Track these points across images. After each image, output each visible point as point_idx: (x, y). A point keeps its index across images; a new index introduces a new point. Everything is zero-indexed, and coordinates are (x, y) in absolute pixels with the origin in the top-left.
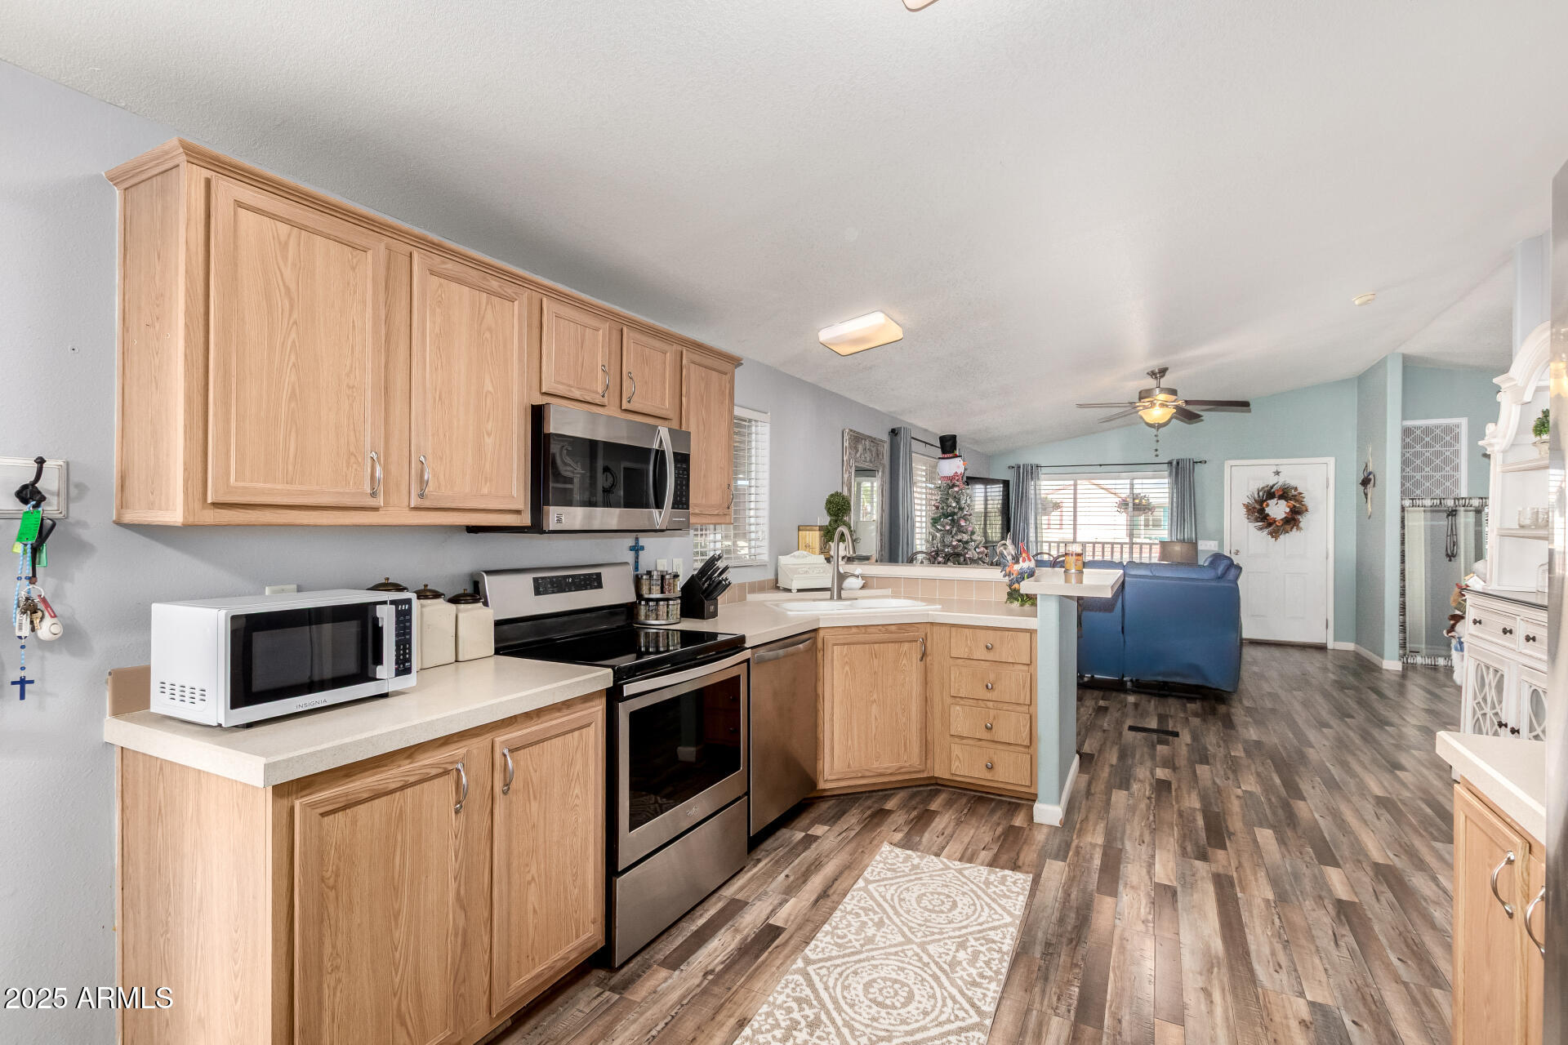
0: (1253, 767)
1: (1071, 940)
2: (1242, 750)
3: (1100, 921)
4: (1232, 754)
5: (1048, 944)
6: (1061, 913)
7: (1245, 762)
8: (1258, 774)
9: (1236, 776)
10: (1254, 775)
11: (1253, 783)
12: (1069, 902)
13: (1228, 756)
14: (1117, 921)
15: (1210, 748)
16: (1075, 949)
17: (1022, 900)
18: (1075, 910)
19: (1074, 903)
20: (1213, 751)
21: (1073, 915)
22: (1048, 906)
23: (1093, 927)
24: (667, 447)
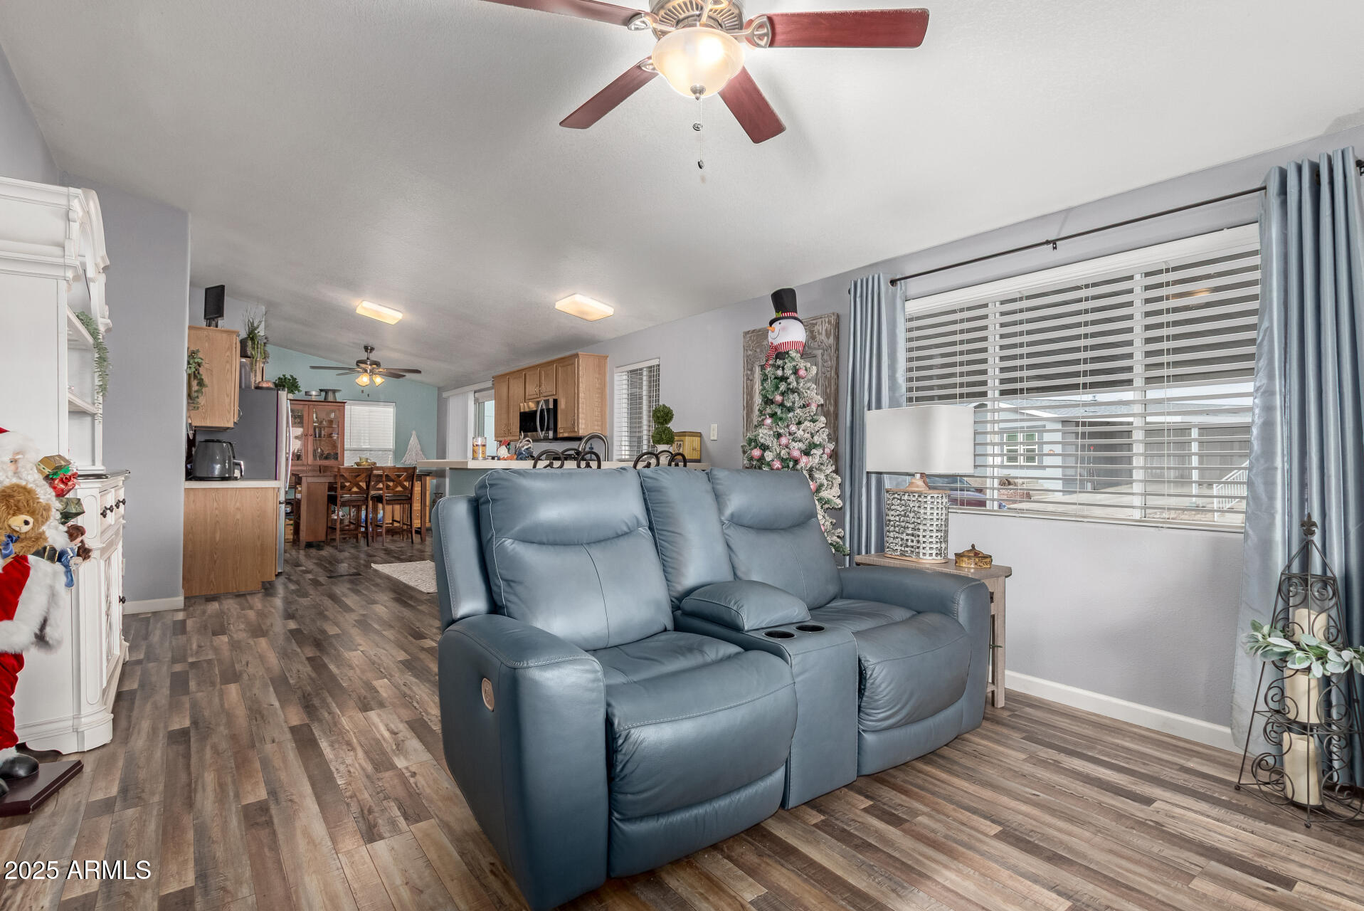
0: (358, 671)
2: (379, 689)
4: (386, 680)
7: (369, 675)
8: (351, 667)
9: (370, 660)
10: (354, 665)
11: (353, 659)
13: (390, 677)
15: (414, 680)
20: (406, 676)
24: (544, 407)
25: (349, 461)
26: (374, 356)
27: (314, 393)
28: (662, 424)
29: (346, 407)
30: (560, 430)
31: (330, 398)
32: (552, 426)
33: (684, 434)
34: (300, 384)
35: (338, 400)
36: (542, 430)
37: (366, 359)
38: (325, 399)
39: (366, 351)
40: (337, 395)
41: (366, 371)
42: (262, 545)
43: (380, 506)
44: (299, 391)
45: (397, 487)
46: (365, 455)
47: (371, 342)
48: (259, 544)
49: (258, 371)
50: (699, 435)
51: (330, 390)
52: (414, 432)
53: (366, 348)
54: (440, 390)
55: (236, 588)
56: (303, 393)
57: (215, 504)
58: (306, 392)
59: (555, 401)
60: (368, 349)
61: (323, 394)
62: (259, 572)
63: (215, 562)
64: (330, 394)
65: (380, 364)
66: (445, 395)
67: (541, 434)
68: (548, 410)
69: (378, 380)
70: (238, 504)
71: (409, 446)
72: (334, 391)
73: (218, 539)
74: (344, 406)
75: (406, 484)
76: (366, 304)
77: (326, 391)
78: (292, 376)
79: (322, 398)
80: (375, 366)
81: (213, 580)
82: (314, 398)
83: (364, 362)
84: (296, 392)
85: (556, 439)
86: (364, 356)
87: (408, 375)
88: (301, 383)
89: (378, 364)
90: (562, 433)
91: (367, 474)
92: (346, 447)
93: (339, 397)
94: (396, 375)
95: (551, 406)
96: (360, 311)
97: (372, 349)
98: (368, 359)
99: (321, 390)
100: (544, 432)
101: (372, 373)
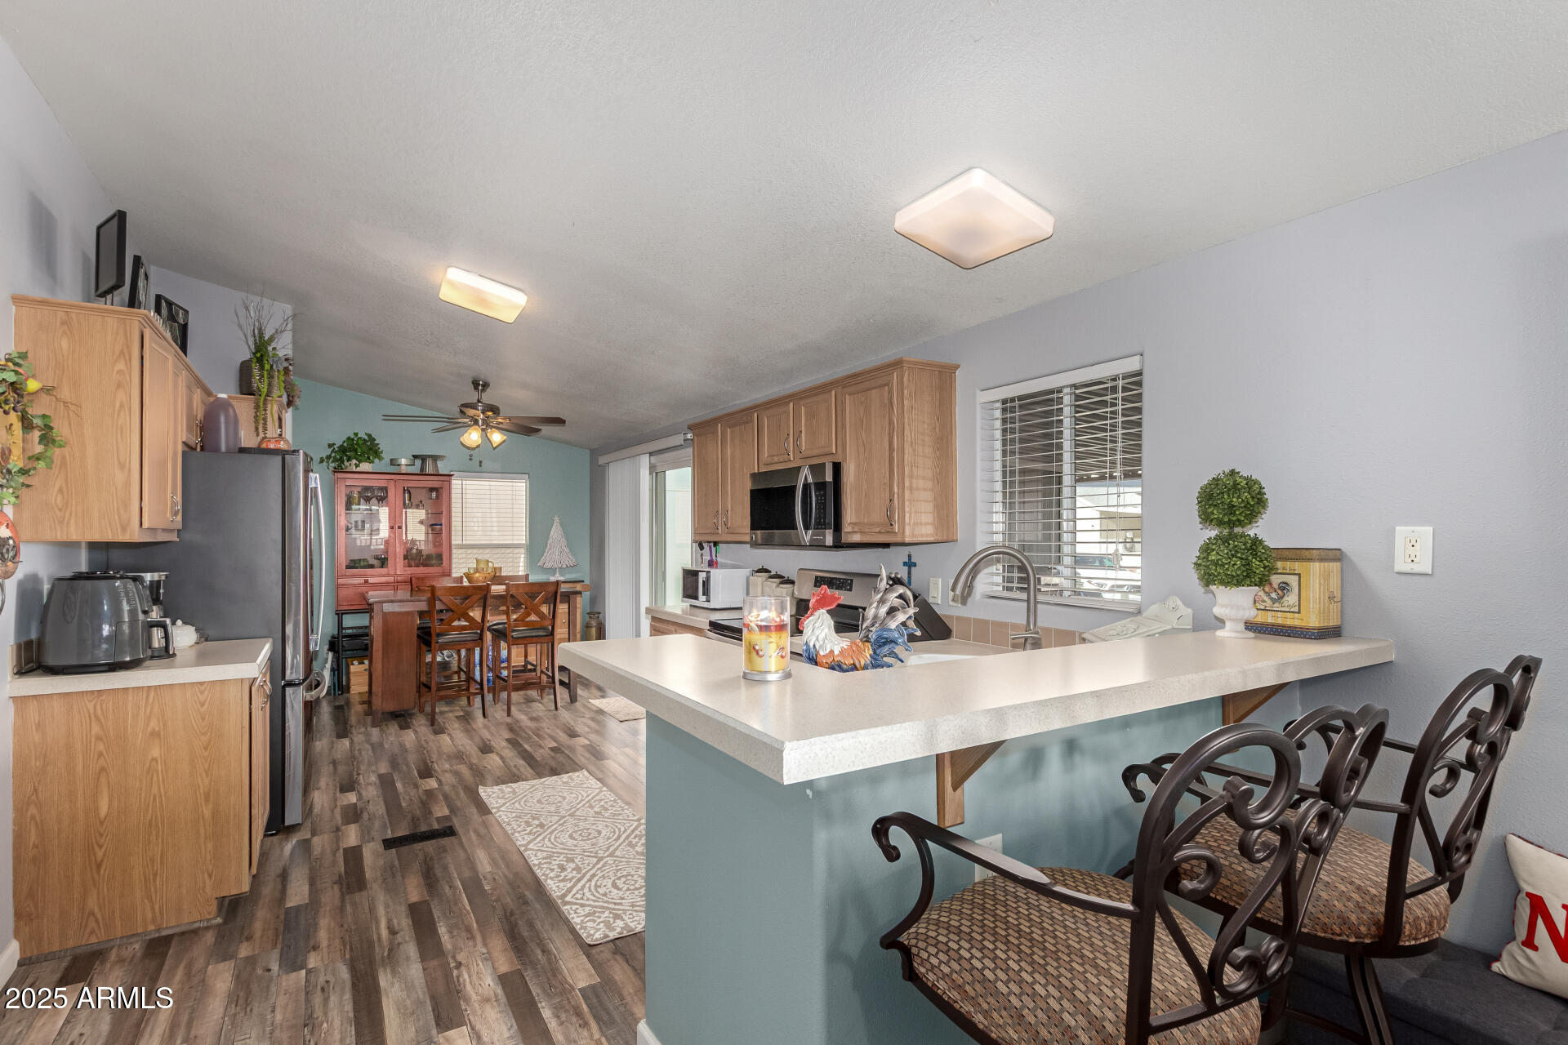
1: (512, 914)
3: (500, 942)
5: (526, 903)
6: (536, 931)
12: (538, 944)
14: (485, 951)
16: (505, 910)
17: (576, 920)
18: (527, 940)
19: (533, 945)
21: (526, 934)
22: (552, 930)
23: (502, 934)
24: (810, 480)
25: (461, 566)
26: (488, 397)
27: (403, 461)
28: (1231, 524)
29: (454, 482)
30: (846, 528)
31: (429, 469)
32: (831, 518)
33: (1300, 555)
34: (382, 447)
35: (441, 473)
36: (807, 528)
37: (475, 401)
38: (422, 469)
39: (476, 388)
40: (440, 464)
41: (476, 422)
42: (215, 814)
43: (503, 644)
44: (380, 459)
45: (529, 615)
46: (485, 555)
47: (485, 372)
48: (207, 812)
49: (269, 419)
50: (1334, 555)
51: (429, 456)
52: (556, 519)
53: (476, 384)
54: (595, 453)
55: (154, 921)
56: (387, 460)
57: (96, 729)
58: (391, 460)
59: (837, 468)
60: (480, 385)
61: (418, 462)
62: (210, 876)
63: (99, 866)
64: (429, 462)
65: (498, 409)
66: (602, 460)
67: (807, 537)
68: (821, 486)
69: (497, 437)
70: (154, 725)
71: (550, 541)
72: (435, 458)
73: (104, 810)
74: (450, 482)
75: (544, 609)
76: (455, 274)
77: (423, 458)
78: (369, 436)
79: (416, 469)
80: (490, 413)
81: (96, 910)
82: (404, 469)
83: (473, 406)
84: (376, 460)
85: (839, 545)
86: (472, 397)
87: (546, 430)
88: (383, 444)
89: (495, 410)
90: (851, 535)
91: (479, 594)
92: (453, 542)
93: (442, 467)
94: (525, 428)
95: (829, 478)
96: (447, 294)
97: (486, 385)
98: (479, 401)
99: (415, 457)
100: (810, 532)
101: (487, 425)
